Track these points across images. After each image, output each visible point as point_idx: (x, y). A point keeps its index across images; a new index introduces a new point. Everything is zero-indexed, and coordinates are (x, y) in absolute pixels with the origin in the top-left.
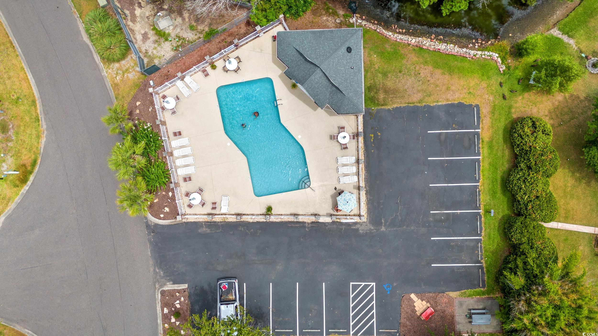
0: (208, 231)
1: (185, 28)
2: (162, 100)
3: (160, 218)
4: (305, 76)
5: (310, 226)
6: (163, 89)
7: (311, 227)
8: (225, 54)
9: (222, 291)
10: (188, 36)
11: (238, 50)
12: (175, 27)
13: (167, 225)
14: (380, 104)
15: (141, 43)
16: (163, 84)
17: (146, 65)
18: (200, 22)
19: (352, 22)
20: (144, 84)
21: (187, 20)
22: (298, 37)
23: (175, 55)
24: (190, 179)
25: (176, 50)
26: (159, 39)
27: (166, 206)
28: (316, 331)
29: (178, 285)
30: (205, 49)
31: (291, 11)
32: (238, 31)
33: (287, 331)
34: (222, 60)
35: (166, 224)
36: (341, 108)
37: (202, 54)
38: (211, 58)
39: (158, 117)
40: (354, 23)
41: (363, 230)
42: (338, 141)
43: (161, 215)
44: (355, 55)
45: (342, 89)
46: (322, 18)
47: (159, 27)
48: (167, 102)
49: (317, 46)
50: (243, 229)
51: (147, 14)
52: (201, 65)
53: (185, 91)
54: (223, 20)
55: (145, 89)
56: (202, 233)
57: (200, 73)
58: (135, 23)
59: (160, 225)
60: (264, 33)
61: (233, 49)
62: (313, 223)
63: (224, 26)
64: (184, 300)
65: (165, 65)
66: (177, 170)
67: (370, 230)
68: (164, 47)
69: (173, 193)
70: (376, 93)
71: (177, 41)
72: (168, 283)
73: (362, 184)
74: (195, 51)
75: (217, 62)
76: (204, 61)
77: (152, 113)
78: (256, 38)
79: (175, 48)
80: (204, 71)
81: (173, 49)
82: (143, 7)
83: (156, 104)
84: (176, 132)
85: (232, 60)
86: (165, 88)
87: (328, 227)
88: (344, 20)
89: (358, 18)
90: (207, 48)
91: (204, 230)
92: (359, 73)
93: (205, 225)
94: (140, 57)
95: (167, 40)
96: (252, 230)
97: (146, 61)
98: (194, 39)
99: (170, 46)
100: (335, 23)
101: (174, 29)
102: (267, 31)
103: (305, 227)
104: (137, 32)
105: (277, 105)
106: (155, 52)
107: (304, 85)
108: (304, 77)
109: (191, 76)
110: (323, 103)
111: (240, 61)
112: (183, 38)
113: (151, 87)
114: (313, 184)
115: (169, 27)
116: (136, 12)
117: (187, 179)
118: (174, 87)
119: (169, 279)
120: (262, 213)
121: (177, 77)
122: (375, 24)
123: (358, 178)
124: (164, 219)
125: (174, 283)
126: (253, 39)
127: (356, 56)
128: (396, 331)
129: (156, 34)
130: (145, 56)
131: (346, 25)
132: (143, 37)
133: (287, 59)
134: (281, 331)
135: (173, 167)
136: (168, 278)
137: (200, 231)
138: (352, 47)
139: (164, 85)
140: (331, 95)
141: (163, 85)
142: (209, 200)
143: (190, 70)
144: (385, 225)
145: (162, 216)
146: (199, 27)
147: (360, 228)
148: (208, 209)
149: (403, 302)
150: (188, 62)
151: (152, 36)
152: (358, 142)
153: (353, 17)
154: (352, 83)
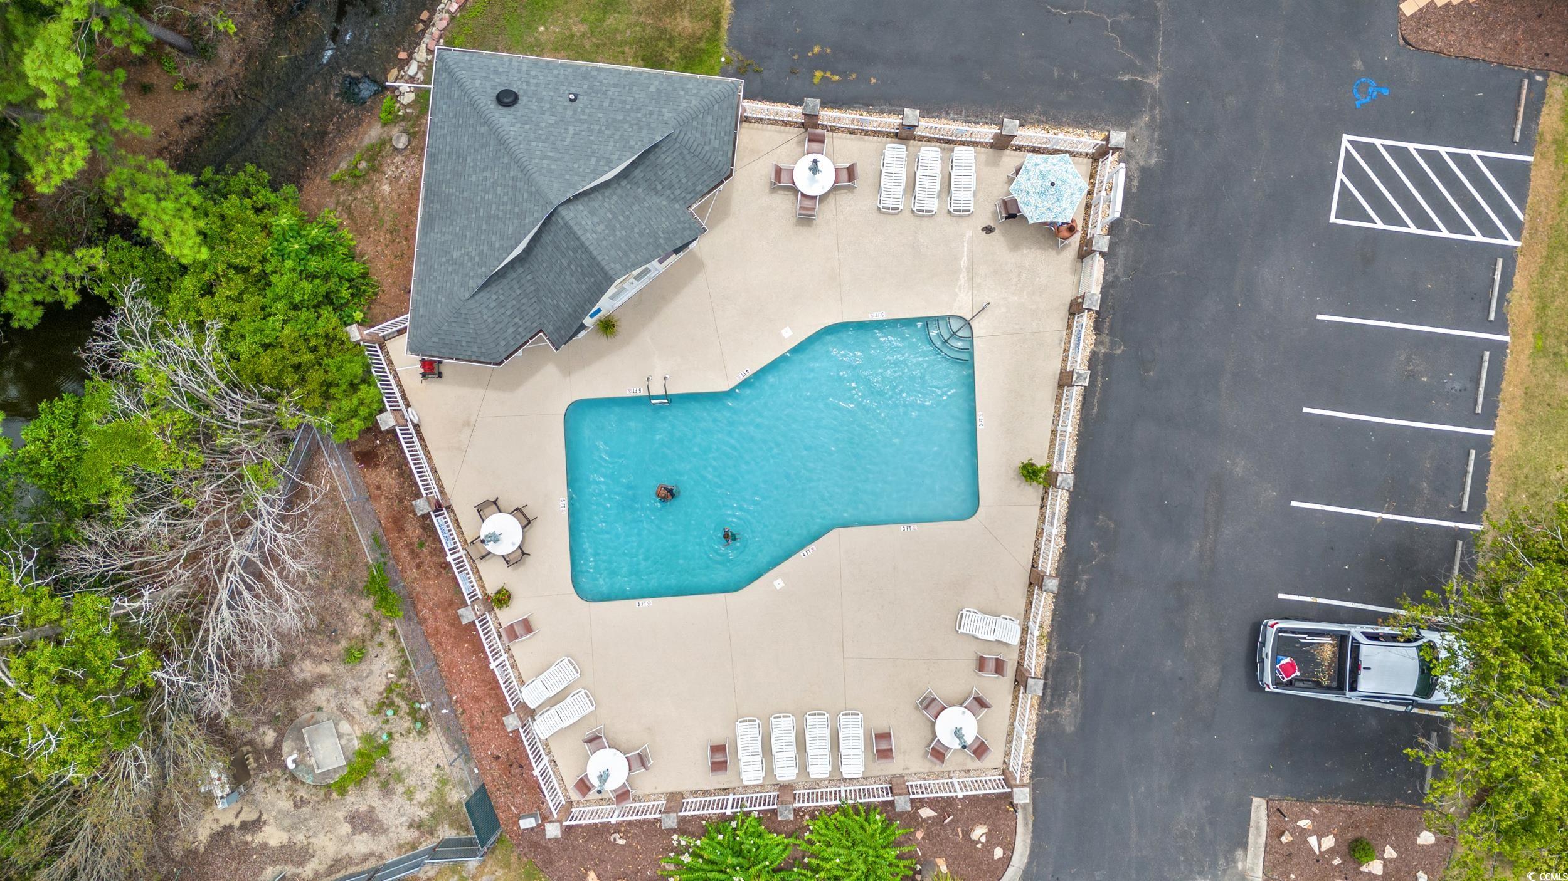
0: (1074, 698)
1: (353, 678)
2: (592, 795)
3: (1007, 860)
4: (581, 266)
5: (1107, 339)
6: (556, 785)
7: (1111, 333)
8: (462, 553)
9: (1302, 680)
10: (384, 670)
11: (454, 506)
12: (344, 712)
13: (1033, 838)
14: (712, 34)
15: (383, 839)
16: (537, 782)
17: (463, 835)
18: (340, 624)
19: (412, 96)
20: (526, 850)
21: (325, 669)
22: (435, 278)
23: (442, 727)
24: (884, 736)
25: (425, 722)
26: (378, 775)
27: (967, 834)
28: (1486, 365)
29: (1252, 830)
30: (436, 620)
31: (342, 301)
32: (387, 498)
33: (1471, 469)
34: (482, 566)
35: (1029, 841)
36: (712, 159)
37: (453, 633)
38: (469, 602)
39: (650, 817)
40: (418, 91)
41: (1149, 153)
42: (824, 197)
43: (996, 858)
44: (528, 84)
45: (646, 140)
46: (383, 199)
47: (335, 770)
48: (603, 777)
49: (477, 210)
50: (1085, 577)
51: (286, 804)
52: (491, 641)
53: (575, 709)
54: (342, 544)
55: (547, 850)
56: (1079, 720)
57: (517, 648)
58: (311, 851)
59: (1029, 863)
60: (408, 405)
61: (450, 523)
62: (1098, 327)
63: (364, 543)
64: (1308, 817)
65: (472, 765)
66: (845, 776)
67: (1151, 126)
68: (410, 762)
69: (922, 803)
70: (671, 41)
71: (396, 713)
72: (1240, 866)
73: (987, 132)
74: (436, 656)
75: (486, 585)
76: (476, 630)
77: (634, 836)
78: (421, 439)
79: (419, 725)
80: (512, 633)
81: (420, 733)
82: (260, 817)
83: (605, 820)
84: (713, 763)
85: (486, 529)
86: (553, 777)
87: (1120, 275)
88: (403, 123)
89: (402, 76)
90: (433, 614)
91: (1068, 713)
92: (595, 78)
93: (1051, 707)
94: (433, 853)
95: (385, 749)
96: (1094, 544)
97: (447, 832)
98: (394, 653)
99: (410, 741)
100: (408, 152)
101: (350, 719)
102: (404, 397)
103: (1109, 358)
104: (345, 848)
105: (666, 396)
106: (420, 797)
107: (611, 273)
108: (583, 274)
109: (523, 683)
110: (684, 222)
111: (495, 502)
112: (385, 690)
113: (541, 828)
114: (963, 306)
115: (340, 736)
116: (274, 842)
117: (884, 746)
118: (552, 746)
119: (1226, 858)
120: (1039, 502)
121: (521, 731)
122: (430, 19)
123: (963, 143)
124: (1009, 848)
125: (1244, 846)
126: (425, 447)
127: (533, 81)
128: (1526, 82)
129: (359, 783)
130: (432, 834)
131: (418, 118)
132: (364, 829)
133: (511, 330)
134: (1468, 489)
135: (833, 789)
136: (1222, 861)
137: (1070, 729)
138: (500, 89)
139: (540, 779)
140: (659, 187)
141: (542, 784)
142: (966, 680)
143: (501, 683)
144: (1144, 73)
145: (998, 853)
146: (357, 631)
147: (1142, 163)
148: (998, 689)
149: (1428, 44)
150: (470, 685)
151: (368, 798)
152: (833, 130)
153: (397, 93)
154: (628, 107)
